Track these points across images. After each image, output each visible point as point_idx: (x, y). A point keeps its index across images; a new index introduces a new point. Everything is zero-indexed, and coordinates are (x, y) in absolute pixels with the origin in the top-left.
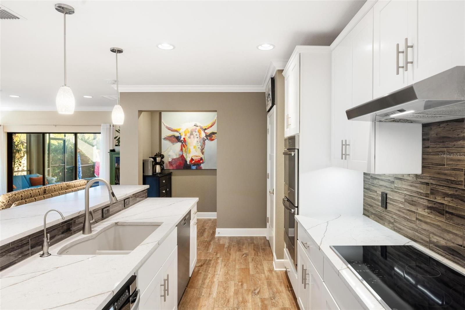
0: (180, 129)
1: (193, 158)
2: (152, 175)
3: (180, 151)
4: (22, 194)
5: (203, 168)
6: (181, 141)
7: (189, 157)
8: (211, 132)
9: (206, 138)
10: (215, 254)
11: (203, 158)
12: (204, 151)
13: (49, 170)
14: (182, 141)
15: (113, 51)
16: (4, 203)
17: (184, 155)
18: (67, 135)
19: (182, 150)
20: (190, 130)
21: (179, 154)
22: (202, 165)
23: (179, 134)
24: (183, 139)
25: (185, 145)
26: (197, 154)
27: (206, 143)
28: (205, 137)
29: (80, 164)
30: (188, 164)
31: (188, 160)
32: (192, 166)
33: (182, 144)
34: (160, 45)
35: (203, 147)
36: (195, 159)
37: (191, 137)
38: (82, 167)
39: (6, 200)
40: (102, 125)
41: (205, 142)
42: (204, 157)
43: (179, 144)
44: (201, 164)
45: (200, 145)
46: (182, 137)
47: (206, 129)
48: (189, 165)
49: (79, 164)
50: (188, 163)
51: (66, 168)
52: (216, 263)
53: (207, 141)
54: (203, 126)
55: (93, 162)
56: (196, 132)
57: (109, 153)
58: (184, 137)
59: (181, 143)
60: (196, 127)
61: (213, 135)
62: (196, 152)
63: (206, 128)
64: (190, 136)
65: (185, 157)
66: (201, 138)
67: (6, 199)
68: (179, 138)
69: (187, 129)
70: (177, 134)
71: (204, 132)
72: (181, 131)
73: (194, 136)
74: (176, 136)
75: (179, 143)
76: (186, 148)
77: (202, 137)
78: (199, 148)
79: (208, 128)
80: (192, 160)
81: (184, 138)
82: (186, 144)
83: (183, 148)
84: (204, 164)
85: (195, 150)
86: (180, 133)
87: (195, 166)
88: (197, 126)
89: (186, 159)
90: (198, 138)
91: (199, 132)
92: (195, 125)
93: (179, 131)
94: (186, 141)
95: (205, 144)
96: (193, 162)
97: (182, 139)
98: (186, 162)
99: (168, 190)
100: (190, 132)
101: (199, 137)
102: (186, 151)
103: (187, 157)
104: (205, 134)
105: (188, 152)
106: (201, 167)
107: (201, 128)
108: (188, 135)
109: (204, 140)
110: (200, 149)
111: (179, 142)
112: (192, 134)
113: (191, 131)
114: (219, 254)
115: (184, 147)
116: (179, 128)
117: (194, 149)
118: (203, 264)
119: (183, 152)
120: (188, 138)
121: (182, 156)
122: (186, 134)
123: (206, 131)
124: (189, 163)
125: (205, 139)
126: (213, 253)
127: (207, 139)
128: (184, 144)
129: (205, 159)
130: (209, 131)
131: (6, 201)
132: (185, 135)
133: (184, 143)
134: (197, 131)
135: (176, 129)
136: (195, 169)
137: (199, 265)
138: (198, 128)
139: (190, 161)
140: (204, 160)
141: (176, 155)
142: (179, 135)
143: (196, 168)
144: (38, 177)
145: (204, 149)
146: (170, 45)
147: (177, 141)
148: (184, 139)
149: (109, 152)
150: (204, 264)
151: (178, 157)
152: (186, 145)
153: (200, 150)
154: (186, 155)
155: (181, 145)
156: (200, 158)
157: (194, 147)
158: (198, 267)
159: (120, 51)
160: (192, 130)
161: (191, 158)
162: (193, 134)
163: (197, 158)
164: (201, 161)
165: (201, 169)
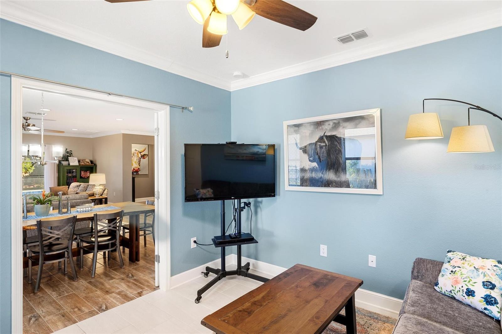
1: (134, 168)
35: (140, 162)
66: (138, 157)
78: (137, 163)
92: (135, 150)
107: (139, 152)
163: (137, 168)
164: (139, 170)
165: (138, 174)
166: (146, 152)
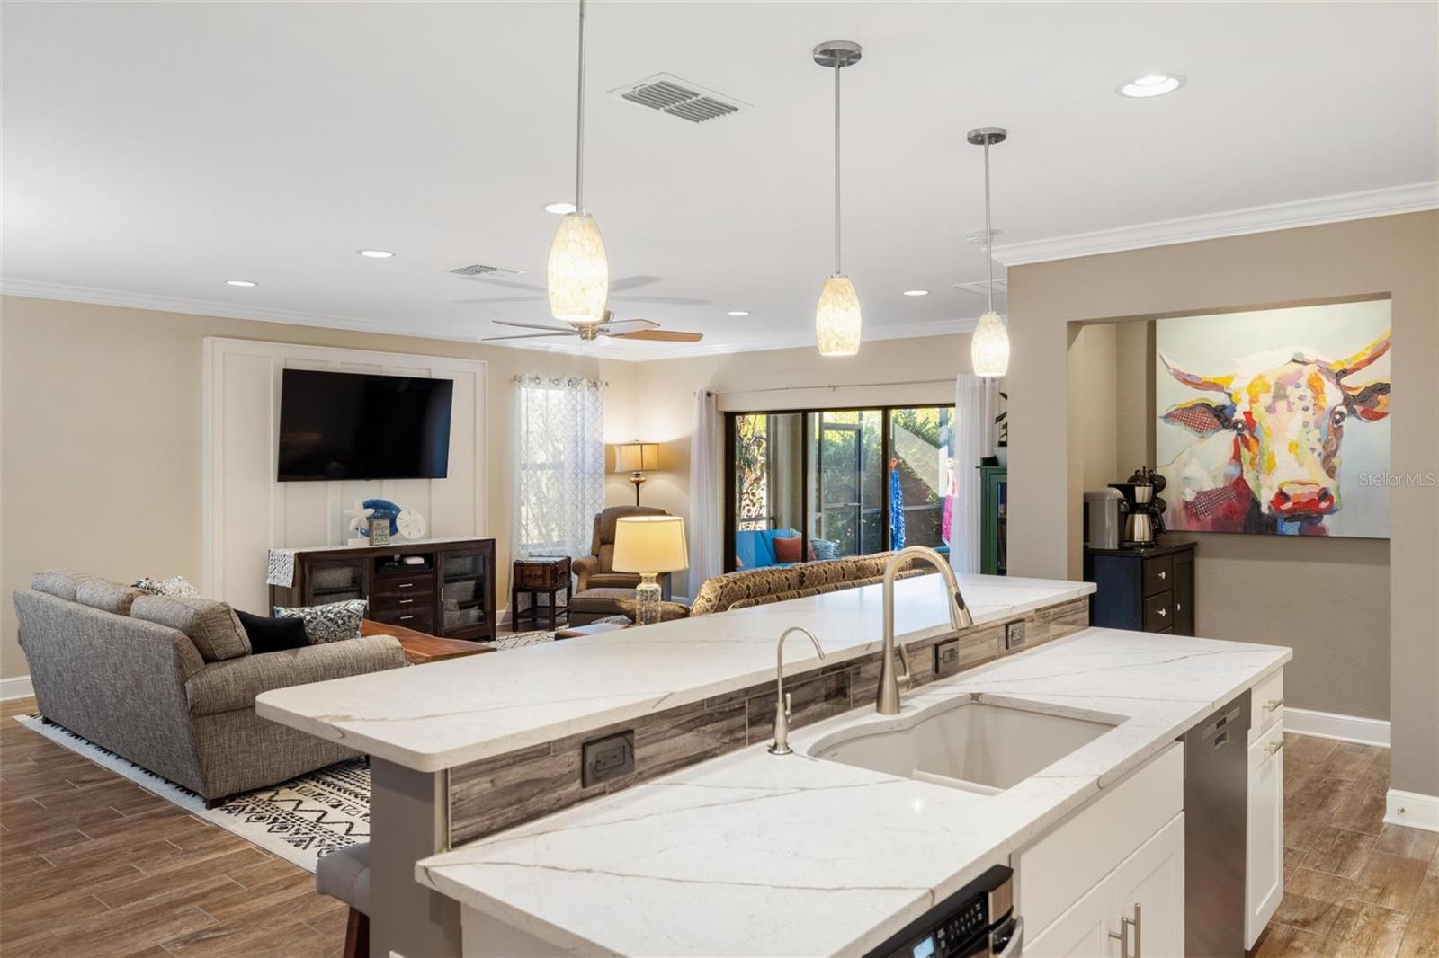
0: (1230, 378)
1: (1284, 489)
2: (1116, 548)
3: (1230, 463)
4: (750, 581)
5: (1331, 535)
6: (1235, 426)
7: (1271, 488)
8: (1368, 385)
9: (1345, 410)
10: (1375, 891)
11: (1333, 493)
12: (1335, 461)
13: (820, 518)
14: (1240, 426)
15: (977, 139)
16: (711, 601)
17: (1245, 477)
18: (866, 413)
19: (1237, 457)
20: (1272, 381)
21: (1226, 476)
22: (1327, 521)
23: (1225, 395)
24: (1243, 418)
25: (1251, 440)
26: (1304, 475)
27: (1344, 429)
28: (1342, 404)
29: (899, 502)
30: (1261, 515)
31: (1266, 498)
32: (1279, 521)
33: (1238, 434)
34: (1129, 86)
35: (1334, 448)
36: (1295, 495)
37: (1278, 409)
38: (905, 512)
39: (715, 594)
40: (958, 377)
41: (1341, 427)
42: (1338, 488)
43: (1228, 436)
44: (1321, 514)
45: (1319, 440)
46: (1238, 408)
47: (1344, 373)
48: (1268, 516)
49: (897, 504)
50: (1265, 509)
51: (864, 515)
52: (1376, 930)
53: (1350, 424)
54: (1332, 362)
55: (939, 499)
56: (1298, 386)
57: (979, 470)
58: (1248, 410)
59: (1235, 432)
60: (1301, 366)
61: (1380, 397)
62: (1301, 465)
63: (1347, 367)
64: (1274, 402)
65: (1251, 484)
66: (1322, 408)
67: (716, 591)
68: (1226, 411)
69: (1261, 377)
70: (1217, 399)
71: (1338, 383)
72: (1233, 386)
73: (1289, 403)
74: (1214, 406)
75: (1225, 431)
76: (1255, 448)
77: (1326, 408)
78: (1313, 450)
79: (1356, 369)
80: (1282, 496)
81: (1245, 413)
82: (1255, 434)
83: (1244, 451)
84: (1336, 515)
85: (1298, 459)
86: (1230, 395)
87: (1297, 524)
88: (1304, 363)
89: (1258, 496)
90: (1311, 411)
91: (1311, 386)
92: (1294, 361)
93: (1228, 387)
94: (1257, 425)
95: (1341, 435)
96: (1288, 505)
97: (1239, 415)
98: (1257, 504)
99: (1179, 607)
100: (1272, 389)
101: (1315, 405)
102: (1257, 461)
103: (1259, 487)
104: (1343, 393)
105: (1265, 465)
106: (1323, 529)
107: (1324, 369)
108: (1266, 399)
109: (1338, 417)
110: (1320, 455)
111: (1225, 427)
112: (1280, 394)
113: (1277, 383)
114: (1393, 897)
115: (1248, 447)
116: (1224, 376)
117: (1292, 455)
118: (1313, 917)
119: (1244, 468)
120: (1265, 413)
121: (1239, 483)
122: (1256, 398)
123: (1344, 381)
124: (1269, 508)
125: (1341, 413)
126: (1367, 887)
127: (1353, 412)
128: (1246, 434)
129: (1340, 496)
130: (1358, 382)
131: (716, 597)
132: (1252, 401)
133: (1246, 432)
134: (1303, 381)
135: (1213, 381)
136: (1297, 533)
137: (1293, 919)
138: (1309, 371)
139: (1272, 502)
140: (1335, 500)
141: (1214, 478)
142: (1227, 402)
143: (1300, 529)
144: (794, 538)
145: (1338, 454)
146: (1165, 78)
147: (1218, 423)
148: (1248, 414)
149: (979, 465)
150: (1317, 919)
151: (1221, 485)
152: (1257, 440)
153: (1319, 460)
154: (1258, 478)
155: (1236, 441)
156: (1317, 489)
157: (1290, 445)
158: (1291, 923)
159: (998, 137)
160: (1279, 378)
161: (1277, 491)
162: (1285, 397)
163: (1306, 490)
164: (1324, 505)
165: (1321, 535)
166: (1380, 372)
